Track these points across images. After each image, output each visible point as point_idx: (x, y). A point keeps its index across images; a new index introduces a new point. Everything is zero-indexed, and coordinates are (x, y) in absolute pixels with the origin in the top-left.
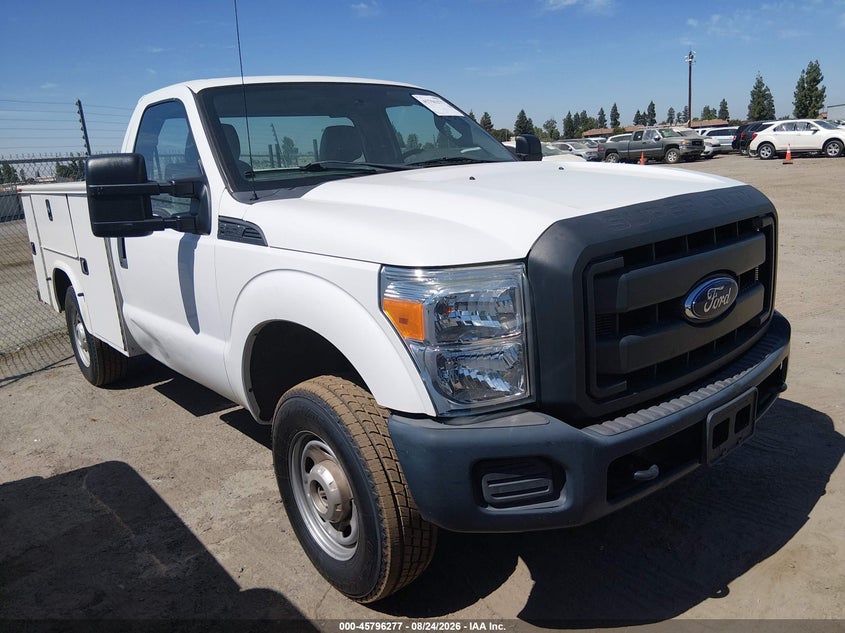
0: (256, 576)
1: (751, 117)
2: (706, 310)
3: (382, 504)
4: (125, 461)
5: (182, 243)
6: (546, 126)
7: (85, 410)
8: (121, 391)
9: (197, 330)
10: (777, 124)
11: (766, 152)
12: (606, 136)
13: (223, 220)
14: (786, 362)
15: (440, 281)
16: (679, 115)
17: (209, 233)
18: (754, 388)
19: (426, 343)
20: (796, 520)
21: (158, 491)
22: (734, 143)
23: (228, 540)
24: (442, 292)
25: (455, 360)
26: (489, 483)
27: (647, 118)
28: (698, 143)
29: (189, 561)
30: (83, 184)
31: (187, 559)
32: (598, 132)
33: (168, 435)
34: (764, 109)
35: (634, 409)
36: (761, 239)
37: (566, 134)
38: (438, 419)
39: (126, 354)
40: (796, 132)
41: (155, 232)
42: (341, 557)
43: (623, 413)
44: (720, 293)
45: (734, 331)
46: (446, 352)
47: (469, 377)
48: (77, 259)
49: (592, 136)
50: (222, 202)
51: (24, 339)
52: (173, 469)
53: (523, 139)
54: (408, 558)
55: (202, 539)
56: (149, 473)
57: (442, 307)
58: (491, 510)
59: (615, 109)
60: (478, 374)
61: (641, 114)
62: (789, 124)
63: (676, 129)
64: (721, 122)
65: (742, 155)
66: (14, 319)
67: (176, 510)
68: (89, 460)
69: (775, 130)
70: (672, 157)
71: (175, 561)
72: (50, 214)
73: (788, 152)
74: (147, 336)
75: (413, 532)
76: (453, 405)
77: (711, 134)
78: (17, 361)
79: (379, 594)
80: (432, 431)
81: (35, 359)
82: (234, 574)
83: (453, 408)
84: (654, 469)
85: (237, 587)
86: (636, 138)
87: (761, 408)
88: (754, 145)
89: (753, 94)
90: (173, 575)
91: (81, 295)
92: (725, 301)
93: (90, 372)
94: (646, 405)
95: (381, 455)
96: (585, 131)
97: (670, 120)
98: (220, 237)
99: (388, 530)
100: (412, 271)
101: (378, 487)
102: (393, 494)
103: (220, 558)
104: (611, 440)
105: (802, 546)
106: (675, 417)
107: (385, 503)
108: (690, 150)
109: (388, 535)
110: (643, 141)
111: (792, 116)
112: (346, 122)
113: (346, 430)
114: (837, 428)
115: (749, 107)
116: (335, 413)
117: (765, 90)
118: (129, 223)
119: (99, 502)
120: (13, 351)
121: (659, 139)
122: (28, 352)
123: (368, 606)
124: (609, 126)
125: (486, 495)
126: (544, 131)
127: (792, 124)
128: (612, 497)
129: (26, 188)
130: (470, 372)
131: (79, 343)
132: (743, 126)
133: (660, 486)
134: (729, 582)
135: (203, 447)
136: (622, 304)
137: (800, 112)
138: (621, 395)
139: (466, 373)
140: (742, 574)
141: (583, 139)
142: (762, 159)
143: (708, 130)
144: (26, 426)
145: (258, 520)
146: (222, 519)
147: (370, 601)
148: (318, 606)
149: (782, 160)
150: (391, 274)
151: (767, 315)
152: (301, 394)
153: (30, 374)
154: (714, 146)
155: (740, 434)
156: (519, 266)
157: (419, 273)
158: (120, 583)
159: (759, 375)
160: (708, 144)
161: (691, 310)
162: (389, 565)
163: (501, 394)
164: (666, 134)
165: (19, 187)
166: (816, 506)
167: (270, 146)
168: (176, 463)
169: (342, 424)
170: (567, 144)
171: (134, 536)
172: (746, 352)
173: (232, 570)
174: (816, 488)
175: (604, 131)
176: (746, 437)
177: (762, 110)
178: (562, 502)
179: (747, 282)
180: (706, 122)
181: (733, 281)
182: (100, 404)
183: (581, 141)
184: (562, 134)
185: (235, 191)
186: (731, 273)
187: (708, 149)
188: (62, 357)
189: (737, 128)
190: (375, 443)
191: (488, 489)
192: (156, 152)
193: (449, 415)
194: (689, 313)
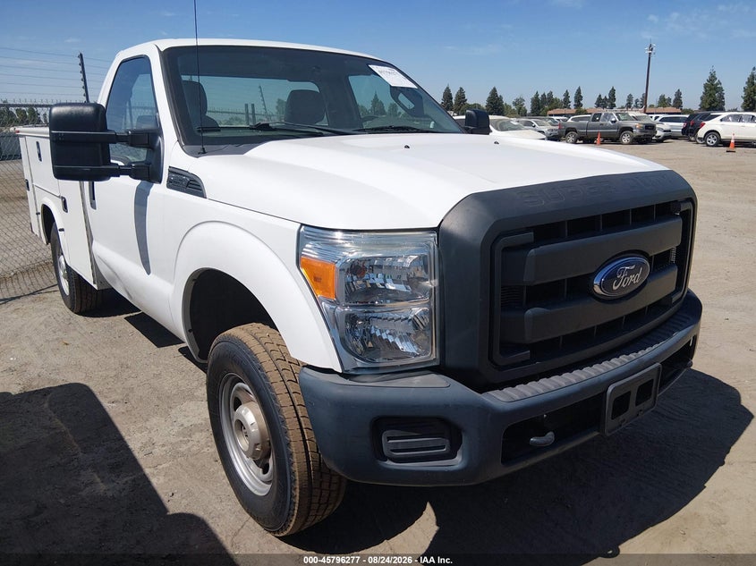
0: (184, 501)
1: (702, 107)
2: (615, 288)
3: (293, 449)
4: (87, 384)
5: (138, 189)
6: (515, 104)
7: (60, 334)
8: (95, 319)
9: (149, 272)
10: (724, 115)
11: (712, 140)
12: (568, 116)
13: (172, 171)
14: (695, 339)
15: (356, 244)
16: (637, 101)
17: (160, 182)
18: (658, 364)
19: (336, 303)
20: (694, 487)
21: (111, 414)
22: (684, 130)
23: (164, 465)
24: (355, 254)
25: (367, 320)
26: (389, 439)
27: (607, 102)
28: (651, 128)
29: (127, 482)
30: (47, 129)
31: (125, 480)
32: (563, 111)
33: (129, 363)
34: (714, 101)
35: (536, 378)
36: (678, 223)
37: (533, 111)
38: (344, 375)
39: (95, 286)
40: (741, 124)
41: (112, 178)
42: (261, 492)
43: (525, 381)
44: (630, 272)
45: (644, 308)
46: (358, 311)
47: (381, 337)
48: (59, 197)
49: (556, 115)
50: (174, 154)
51: (17, 266)
52: (127, 395)
53: (472, 112)
54: (315, 500)
55: (142, 462)
56: (106, 397)
57: (357, 268)
58: (390, 464)
59: (579, 92)
60: (390, 334)
61: (603, 98)
62: (735, 115)
63: (632, 114)
64: (675, 110)
65: (690, 141)
66: (15, 245)
67: (123, 434)
68: (55, 381)
69: (721, 120)
70: (626, 139)
71: (113, 481)
72: (40, 155)
73: (733, 141)
74: (111, 273)
75: (321, 477)
76: (359, 363)
77: (663, 120)
78: (10, 285)
79: (289, 530)
80: (338, 387)
81: (25, 285)
82: (165, 498)
83: (359, 365)
84: (550, 436)
85: (166, 510)
86: (594, 120)
87: (664, 383)
88: (701, 133)
89: (706, 86)
90: (110, 494)
91: (62, 230)
92: (635, 279)
93: (68, 300)
94: (548, 375)
95: (296, 403)
96: (550, 110)
97: (629, 106)
98: (169, 186)
99: (297, 473)
100: (330, 233)
101: (290, 432)
102: (304, 440)
103: (154, 481)
104: (509, 407)
105: (695, 514)
106: (576, 388)
107: (296, 448)
108: (643, 134)
109: (297, 478)
110: (601, 122)
111: (741, 109)
112: (310, 86)
113: (265, 377)
114: (744, 402)
115: (702, 98)
116: (256, 360)
117: (717, 84)
118: (87, 168)
119: (57, 420)
120: (7, 276)
121: (615, 122)
122: (20, 277)
123: (281, 539)
124: (572, 106)
125: (386, 451)
126: (513, 107)
127: (738, 115)
128: (507, 460)
129: (21, 129)
130: (381, 332)
131: (61, 273)
132: (693, 115)
133: (557, 451)
134: (620, 544)
135: (158, 376)
136: (530, 277)
137: (748, 105)
138: (524, 363)
139: (378, 334)
140: (635, 536)
141: (548, 117)
142: (708, 146)
143: (661, 116)
144: (7, 345)
145: (195, 448)
146: (163, 446)
147: (282, 535)
148: (236, 535)
149: (726, 149)
150: (309, 233)
151: (679, 295)
152: (231, 340)
153: (19, 297)
154: (665, 131)
155: (641, 406)
156: (432, 235)
157: (338, 235)
158: (61, 498)
159: (666, 351)
160: (659, 129)
161: (600, 286)
162: (297, 505)
163: (406, 355)
164: (622, 118)
165: (17, 129)
166: (714, 476)
167: (246, 105)
168: (132, 390)
169: (262, 371)
170: (532, 121)
171: (81, 454)
172: (654, 329)
173: (163, 494)
174: (716, 458)
175: (567, 111)
176: (648, 409)
177: (713, 101)
178: (458, 462)
179: (660, 263)
180: (661, 109)
181: (646, 261)
182: (75, 330)
183: (545, 119)
184: (529, 111)
185: (186, 144)
186: (645, 254)
187: (659, 133)
188: (50, 284)
189: (687, 116)
190: (292, 391)
191: (387, 444)
192: (130, 104)
193: (353, 373)
194: (597, 289)
